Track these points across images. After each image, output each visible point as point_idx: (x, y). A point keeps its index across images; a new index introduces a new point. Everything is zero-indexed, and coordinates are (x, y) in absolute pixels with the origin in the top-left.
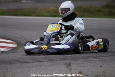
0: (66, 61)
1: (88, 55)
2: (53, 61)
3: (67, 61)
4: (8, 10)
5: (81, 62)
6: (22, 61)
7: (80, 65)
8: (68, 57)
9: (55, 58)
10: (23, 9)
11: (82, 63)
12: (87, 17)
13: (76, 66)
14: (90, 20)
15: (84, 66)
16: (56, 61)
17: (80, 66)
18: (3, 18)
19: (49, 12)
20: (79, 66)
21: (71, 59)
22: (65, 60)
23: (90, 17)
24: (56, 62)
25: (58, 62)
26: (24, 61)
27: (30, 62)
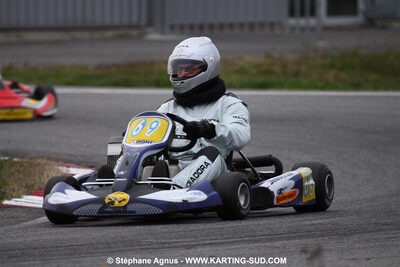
0: (304, 241)
1: (380, 221)
2: (258, 241)
3: (310, 240)
4: (99, 67)
5: (357, 245)
6: (152, 243)
7: (356, 256)
8: (312, 228)
9: (268, 232)
10: (153, 63)
11: (359, 248)
12: (376, 88)
13: (341, 259)
14: (387, 97)
15: (366, 256)
16: (268, 240)
17: (356, 259)
18: (85, 96)
19: (242, 71)
20: (351, 257)
21: (322, 235)
22: (300, 237)
23: (386, 89)
24: (268, 244)
25: (277, 244)
26: (157, 243)
27: (177, 247)
